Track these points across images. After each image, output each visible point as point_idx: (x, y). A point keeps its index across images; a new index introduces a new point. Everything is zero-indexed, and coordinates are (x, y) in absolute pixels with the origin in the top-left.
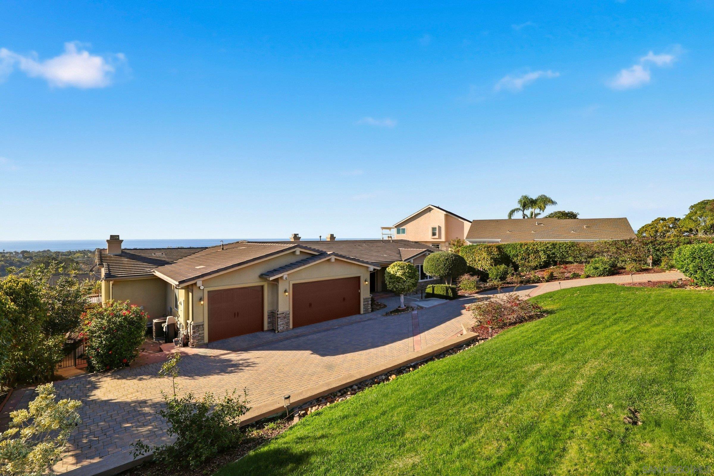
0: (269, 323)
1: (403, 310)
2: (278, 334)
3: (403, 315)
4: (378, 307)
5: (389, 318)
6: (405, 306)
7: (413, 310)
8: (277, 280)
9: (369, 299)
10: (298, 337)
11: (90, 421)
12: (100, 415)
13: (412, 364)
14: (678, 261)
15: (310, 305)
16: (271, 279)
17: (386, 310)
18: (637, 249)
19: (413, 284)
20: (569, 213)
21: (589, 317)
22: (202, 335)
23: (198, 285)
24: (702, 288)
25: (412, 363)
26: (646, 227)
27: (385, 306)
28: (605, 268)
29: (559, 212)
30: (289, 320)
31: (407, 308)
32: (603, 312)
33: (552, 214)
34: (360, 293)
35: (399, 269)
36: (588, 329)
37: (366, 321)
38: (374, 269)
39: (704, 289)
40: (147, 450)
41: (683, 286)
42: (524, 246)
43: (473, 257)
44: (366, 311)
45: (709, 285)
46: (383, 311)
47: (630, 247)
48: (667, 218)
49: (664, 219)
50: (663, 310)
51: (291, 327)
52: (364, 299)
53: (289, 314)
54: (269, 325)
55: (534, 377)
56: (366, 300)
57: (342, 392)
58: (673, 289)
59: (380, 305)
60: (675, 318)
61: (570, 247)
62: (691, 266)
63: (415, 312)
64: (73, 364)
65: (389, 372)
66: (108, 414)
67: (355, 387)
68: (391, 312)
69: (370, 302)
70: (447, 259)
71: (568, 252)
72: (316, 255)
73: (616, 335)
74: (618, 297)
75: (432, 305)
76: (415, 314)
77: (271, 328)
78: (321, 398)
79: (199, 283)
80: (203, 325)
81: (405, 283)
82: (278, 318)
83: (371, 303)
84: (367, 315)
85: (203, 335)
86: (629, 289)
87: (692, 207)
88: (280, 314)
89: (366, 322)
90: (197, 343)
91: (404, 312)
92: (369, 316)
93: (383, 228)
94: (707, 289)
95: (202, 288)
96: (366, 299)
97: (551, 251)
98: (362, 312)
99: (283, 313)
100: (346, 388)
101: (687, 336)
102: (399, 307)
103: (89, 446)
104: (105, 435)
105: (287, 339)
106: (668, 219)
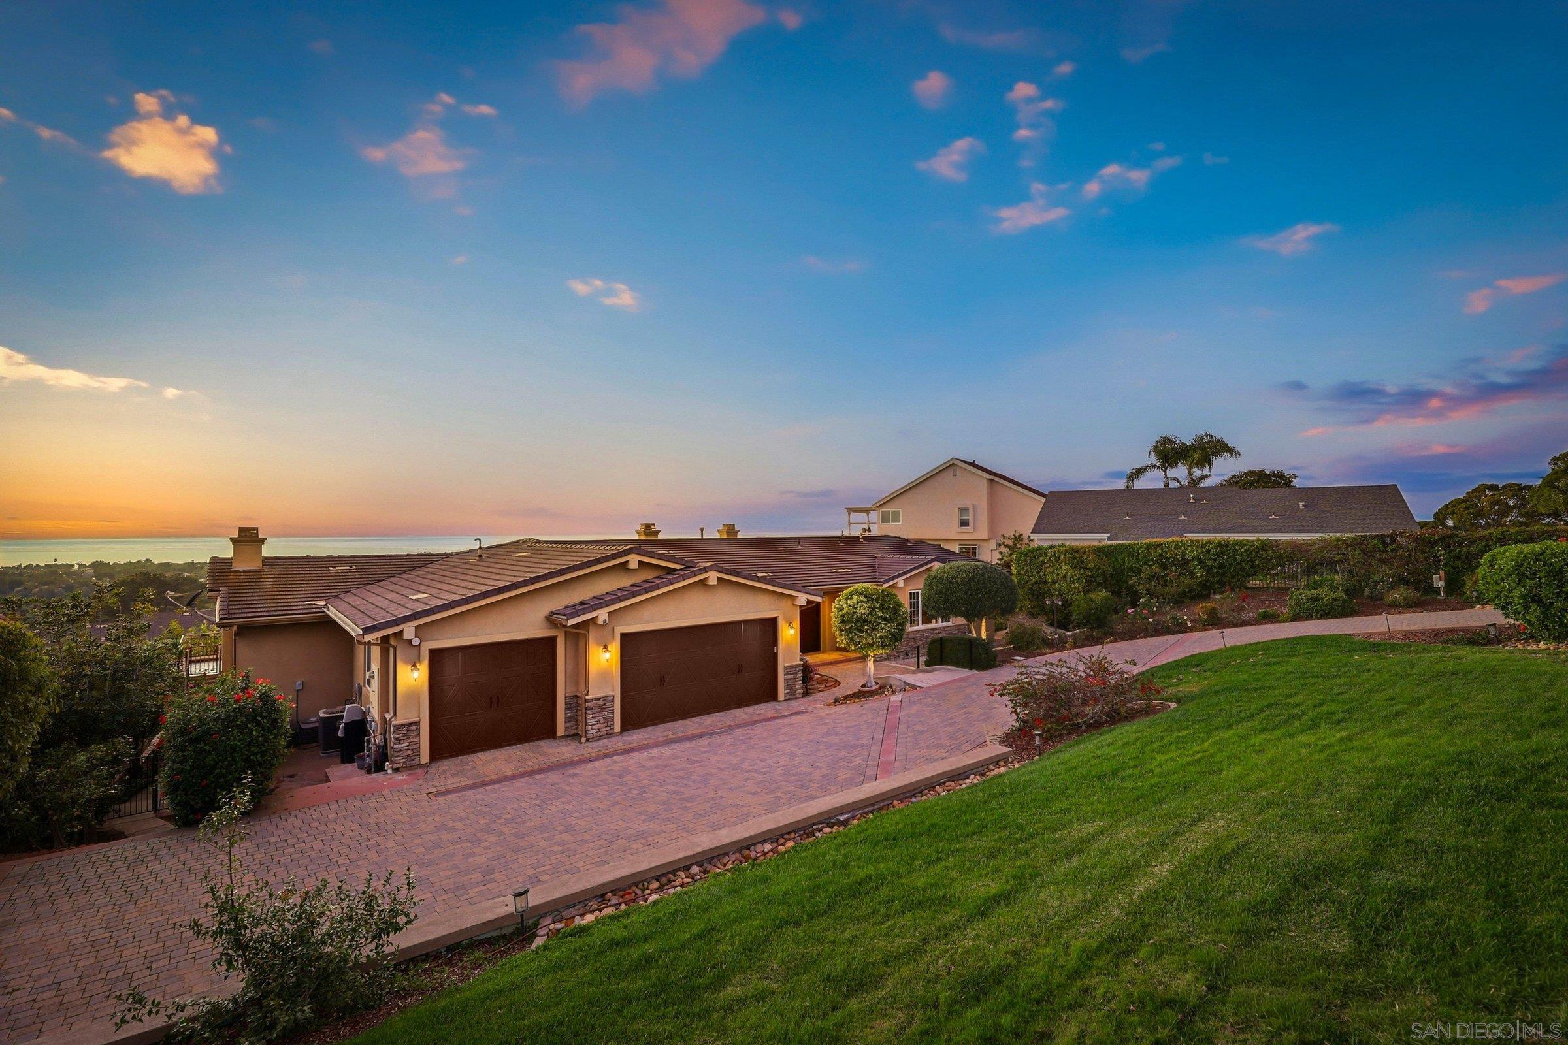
0: (568, 720)
1: (872, 692)
2: (588, 744)
3: (871, 703)
4: (821, 687)
5: (840, 709)
6: (877, 683)
7: (893, 692)
8: (585, 624)
9: (797, 666)
10: (629, 751)
11: (127, 935)
12: (152, 924)
13: (842, 818)
14: (1489, 583)
15: (662, 680)
16: (571, 622)
17: (839, 692)
18: (1410, 555)
19: (891, 634)
20: (1274, 475)
21: (1261, 711)
22: (414, 747)
23: (406, 636)
24: (1542, 645)
25: (842, 814)
26: (1454, 506)
27: (837, 683)
28: (1335, 600)
29: (1251, 473)
30: (613, 713)
31: (880, 688)
32: (1297, 699)
33: (1234, 477)
34: (776, 656)
35: (862, 601)
36: (1245, 738)
37: (789, 715)
38: (809, 602)
39: (1546, 647)
40: (154, 1010)
41: (1496, 641)
42: (1155, 549)
43: (1042, 573)
44: (790, 694)
45: (1558, 639)
46: (829, 695)
47: (1392, 550)
48: (1500, 486)
49: (1493, 488)
50: (1429, 697)
51: (617, 728)
52: (786, 668)
53: (613, 700)
54: (569, 724)
55: (1068, 855)
56: (790, 670)
57: (664, 880)
58: (1476, 648)
59: (826, 681)
60: (1448, 716)
61: (1258, 552)
62: (1516, 593)
63: (897, 698)
64: (150, 807)
65: (782, 836)
66: (170, 922)
67: (695, 869)
68: (846, 697)
69: (800, 675)
70: (973, 579)
71: (1253, 562)
72: (677, 570)
73: (1299, 754)
74: (1345, 665)
75: (938, 683)
76: (896, 702)
77: (573, 732)
78: (610, 894)
79: (409, 631)
80: (417, 723)
81: (876, 632)
82: (586, 709)
83: (803, 677)
84: (794, 703)
85: (417, 746)
86: (1375, 647)
87: (1555, 460)
88: (592, 700)
89: (786, 721)
90: (404, 762)
91: (873, 696)
92: (795, 705)
93: (850, 511)
94: (1552, 648)
95: (416, 642)
96: (791, 667)
97: (1215, 560)
98: (781, 696)
99: (599, 699)
100: (674, 872)
101: (1456, 759)
102: (864, 686)
103: (108, 993)
104: (148, 968)
105: (605, 756)
106: (1505, 487)
